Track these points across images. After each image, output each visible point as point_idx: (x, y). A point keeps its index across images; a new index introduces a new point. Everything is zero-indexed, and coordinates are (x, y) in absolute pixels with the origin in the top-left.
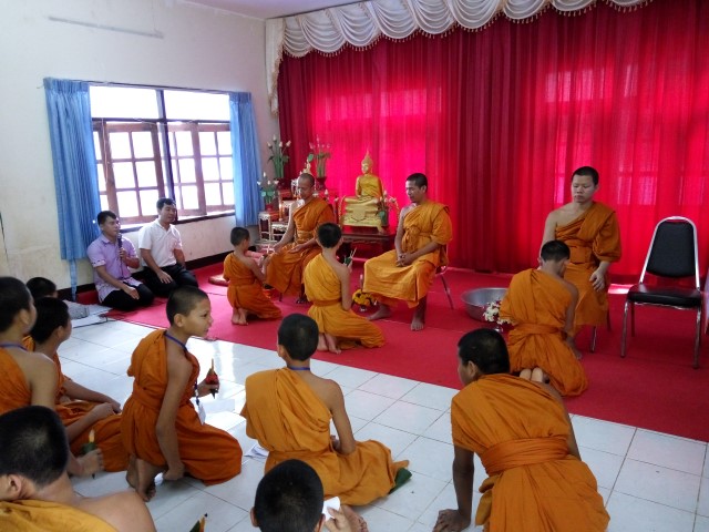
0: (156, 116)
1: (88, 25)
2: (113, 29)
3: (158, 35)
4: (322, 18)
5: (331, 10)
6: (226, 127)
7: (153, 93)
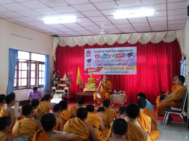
0: (29, 59)
5: (73, 37)
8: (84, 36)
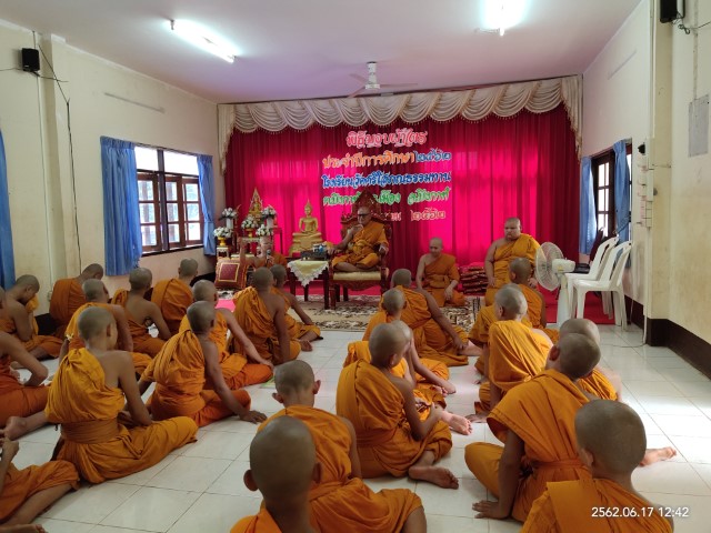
0: (155, 167)
1: (125, 100)
2: (138, 104)
3: (161, 110)
4: (268, 108)
5: (276, 103)
6: (195, 180)
7: (155, 152)
8: (306, 103)
